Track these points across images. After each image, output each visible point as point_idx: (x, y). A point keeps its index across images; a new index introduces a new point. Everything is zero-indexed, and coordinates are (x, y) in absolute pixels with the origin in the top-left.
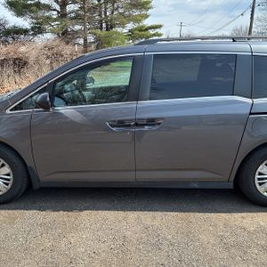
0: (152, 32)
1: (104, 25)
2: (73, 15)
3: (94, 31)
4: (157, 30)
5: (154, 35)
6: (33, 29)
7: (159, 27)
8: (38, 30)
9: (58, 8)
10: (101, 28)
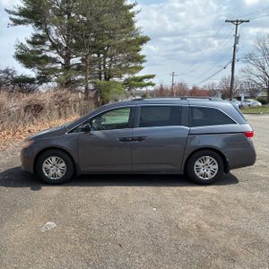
0: (146, 81)
1: (103, 76)
2: (75, 67)
3: (94, 80)
4: (151, 80)
5: (148, 84)
6: (38, 78)
7: (152, 77)
8: (43, 79)
9: (63, 61)
10: (100, 78)
